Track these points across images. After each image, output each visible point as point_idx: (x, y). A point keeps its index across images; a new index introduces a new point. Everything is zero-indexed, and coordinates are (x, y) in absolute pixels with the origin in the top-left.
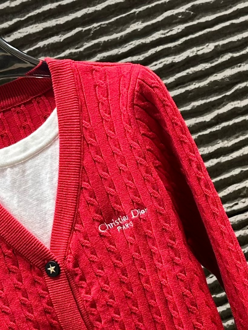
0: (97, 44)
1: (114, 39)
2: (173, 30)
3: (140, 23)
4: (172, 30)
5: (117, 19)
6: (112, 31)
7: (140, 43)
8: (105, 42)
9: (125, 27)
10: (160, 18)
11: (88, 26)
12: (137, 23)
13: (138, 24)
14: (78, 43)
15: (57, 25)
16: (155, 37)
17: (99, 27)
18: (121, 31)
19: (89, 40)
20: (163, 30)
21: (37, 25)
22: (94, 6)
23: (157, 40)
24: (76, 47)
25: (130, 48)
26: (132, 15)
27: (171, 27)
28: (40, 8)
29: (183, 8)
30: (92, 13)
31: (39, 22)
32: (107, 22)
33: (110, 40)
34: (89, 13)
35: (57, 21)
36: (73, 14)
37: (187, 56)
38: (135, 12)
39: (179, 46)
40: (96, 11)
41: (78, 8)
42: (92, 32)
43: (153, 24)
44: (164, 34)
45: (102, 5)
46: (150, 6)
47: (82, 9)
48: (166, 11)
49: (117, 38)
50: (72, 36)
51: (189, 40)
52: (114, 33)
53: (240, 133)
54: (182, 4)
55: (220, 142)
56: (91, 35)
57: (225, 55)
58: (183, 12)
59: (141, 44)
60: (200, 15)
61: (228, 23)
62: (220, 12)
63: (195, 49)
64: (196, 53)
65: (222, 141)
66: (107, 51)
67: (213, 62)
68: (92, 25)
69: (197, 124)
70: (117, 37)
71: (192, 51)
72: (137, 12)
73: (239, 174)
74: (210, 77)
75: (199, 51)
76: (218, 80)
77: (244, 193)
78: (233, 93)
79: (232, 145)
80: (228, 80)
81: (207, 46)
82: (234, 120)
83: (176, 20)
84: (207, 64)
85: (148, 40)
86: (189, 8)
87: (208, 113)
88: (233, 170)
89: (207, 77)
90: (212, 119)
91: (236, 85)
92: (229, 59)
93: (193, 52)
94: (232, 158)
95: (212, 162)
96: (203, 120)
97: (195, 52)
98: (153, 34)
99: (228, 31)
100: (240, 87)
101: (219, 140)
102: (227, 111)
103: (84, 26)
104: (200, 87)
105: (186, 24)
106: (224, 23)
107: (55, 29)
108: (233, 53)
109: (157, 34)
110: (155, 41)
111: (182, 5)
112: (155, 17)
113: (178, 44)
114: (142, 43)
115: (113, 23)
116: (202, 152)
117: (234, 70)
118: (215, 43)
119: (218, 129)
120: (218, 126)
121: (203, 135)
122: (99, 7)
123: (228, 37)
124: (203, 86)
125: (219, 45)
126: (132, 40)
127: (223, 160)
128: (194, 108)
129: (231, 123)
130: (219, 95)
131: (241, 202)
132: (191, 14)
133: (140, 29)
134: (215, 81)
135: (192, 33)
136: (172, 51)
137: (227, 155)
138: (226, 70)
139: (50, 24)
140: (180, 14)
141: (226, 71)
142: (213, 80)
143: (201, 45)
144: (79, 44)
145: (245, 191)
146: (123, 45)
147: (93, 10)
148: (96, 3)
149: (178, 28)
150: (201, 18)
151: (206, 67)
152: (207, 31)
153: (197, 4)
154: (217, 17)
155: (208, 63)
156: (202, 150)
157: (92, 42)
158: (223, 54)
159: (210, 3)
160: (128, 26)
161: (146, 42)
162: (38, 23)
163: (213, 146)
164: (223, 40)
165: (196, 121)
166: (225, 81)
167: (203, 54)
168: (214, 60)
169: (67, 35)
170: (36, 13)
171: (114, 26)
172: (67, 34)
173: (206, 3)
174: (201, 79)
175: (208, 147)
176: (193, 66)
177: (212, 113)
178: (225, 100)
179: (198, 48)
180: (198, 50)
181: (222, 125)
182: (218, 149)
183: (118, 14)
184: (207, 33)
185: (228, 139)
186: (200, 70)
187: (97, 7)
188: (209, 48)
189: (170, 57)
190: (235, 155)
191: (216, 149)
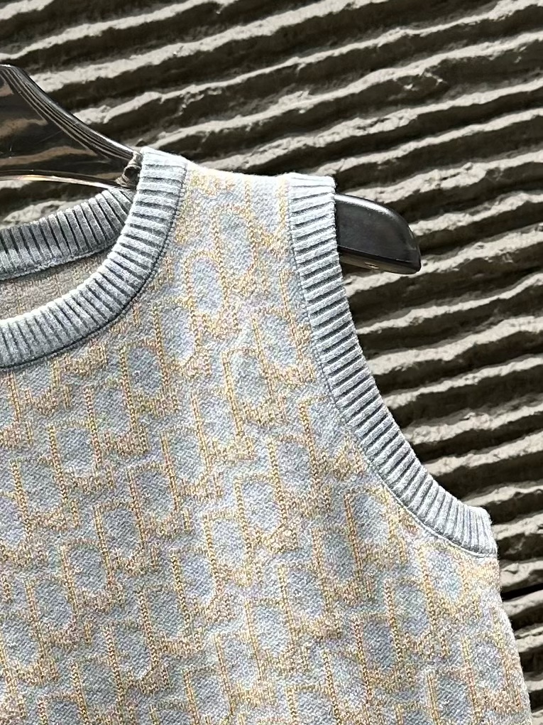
0: (193, 137)
1: (236, 129)
2: (387, 121)
3: (306, 93)
4: (383, 121)
5: (249, 79)
6: (232, 108)
7: (300, 145)
8: (213, 133)
9: (265, 101)
10: (357, 87)
11: (176, 90)
12: (298, 94)
13: (301, 95)
14: (144, 132)
15: (99, 79)
16: (338, 133)
17: (202, 96)
18: (256, 110)
19: (174, 126)
20: (361, 117)
21: (49, 74)
22: (195, 39)
23: (344, 140)
24: (140, 140)
25: (275, 157)
26: (289, 71)
27: (381, 113)
28: (61, 33)
29: (417, 67)
30: (189, 57)
31: (54, 68)
32: (224, 84)
33: (226, 131)
34: (182, 57)
35: (100, 69)
36: (140, 56)
37: (415, 188)
38: (296, 65)
39: (398, 163)
40: (199, 53)
41: (154, 42)
42: (184, 106)
43: (338, 100)
44: (364, 128)
45: (215, 40)
46: (336, 52)
47: (164, 44)
48: (373, 70)
49: (245, 127)
50: (133, 112)
51: (423, 148)
52: (236, 115)
53: (524, 399)
54: (415, 56)
55: (471, 416)
56: (181, 113)
57: (509, 197)
58: (418, 75)
59: (304, 148)
60: (459, 89)
61: (527, 115)
62: (511, 85)
63: (436, 174)
64: (439, 185)
65: (477, 415)
66: (214, 158)
67: (478, 212)
68: (184, 88)
69: (420, 364)
70: (246, 123)
71: (428, 179)
72: (300, 64)
73: (511, 500)
74: (465, 250)
75: (445, 179)
76: (487, 259)
77: (518, 549)
78: (518, 295)
79: (502, 426)
80: (511, 261)
81: (468, 169)
82: (512, 364)
83: (397, 93)
84: (463, 214)
85: (322, 139)
86: (434, 67)
87: (450, 340)
88: (496, 488)
89: (458, 248)
90: (458, 356)
91: (529, 276)
92: (519, 208)
93: (430, 181)
94: (496, 460)
95: (445, 465)
96: (436, 357)
97: (436, 183)
98: (335, 125)
99: (525, 136)
100: (538, 280)
101: (468, 410)
102: (499, 338)
103: (166, 90)
104: (439, 271)
105: (422, 106)
106: (518, 113)
107: (91, 91)
108: (532, 194)
109: (346, 125)
110: (338, 142)
111: (416, 60)
112: (345, 83)
113: (395, 156)
114: (305, 145)
115: (238, 88)
116: (424, 436)
117: (527, 238)
118: (489, 161)
119: (469, 382)
120: (470, 376)
121: (432, 394)
122: (207, 44)
123: (523, 150)
124: (446, 271)
125: (497, 169)
126: (281, 136)
127: (475, 461)
128: (417, 324)
129: (504, 370)
130: (482, 298)
131: (507, 571)
132: (437, 84)
133: (304, 109)
134: (479, 261)
135: (434, 133)
136: (376, 173)
137: (486, 450)
138: (507, 235)
139: (81, 76)
140: (410, 81)
141: (507, 237)
142: (472, 258)
143: (451, 166)
144: (148, 133)
145: (521, 544)
146: (258, 146)
147: (191, 51)
148: (200, 32)
149: (400, 115)
150: (460, 97)
151: (459, 221)
152: (473, 131)
153: (454, 59)
154: (501, 98)
155: (466, 213)
156: (424, 433)
157: (180, 132)
158: (504, 192)
159: (488, 60)
160: (275, 99)
161: (315, 144)
162: (51, 71)
163: (453, 424)
164: (509, 157)
165: (417, 356)
166: (502, 263)
167: (456, 188)
168: (479, 208)
169: (119, 107)
170: (50, 43)
171: (238, 96)
172: (120, 104)
173: (479, 57)
174: (442, 253)
175: (439, 425)
176: (426, 217)
177: (459, 342)
178: (496, 311)
179: (444, 173)
180: (444, 176)
181: (482, 373)
182: (465, 432)
183: (252, 65)
184: (471, 134)
185: (493, 411)
186: (443, 227)
187: (201, 44)
188: (472, 173)
189: (371, 188)
190: (506, 451)
191: (459, 431)
